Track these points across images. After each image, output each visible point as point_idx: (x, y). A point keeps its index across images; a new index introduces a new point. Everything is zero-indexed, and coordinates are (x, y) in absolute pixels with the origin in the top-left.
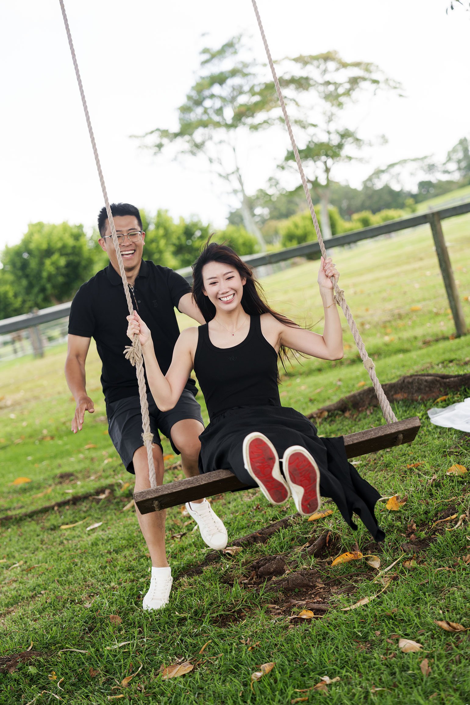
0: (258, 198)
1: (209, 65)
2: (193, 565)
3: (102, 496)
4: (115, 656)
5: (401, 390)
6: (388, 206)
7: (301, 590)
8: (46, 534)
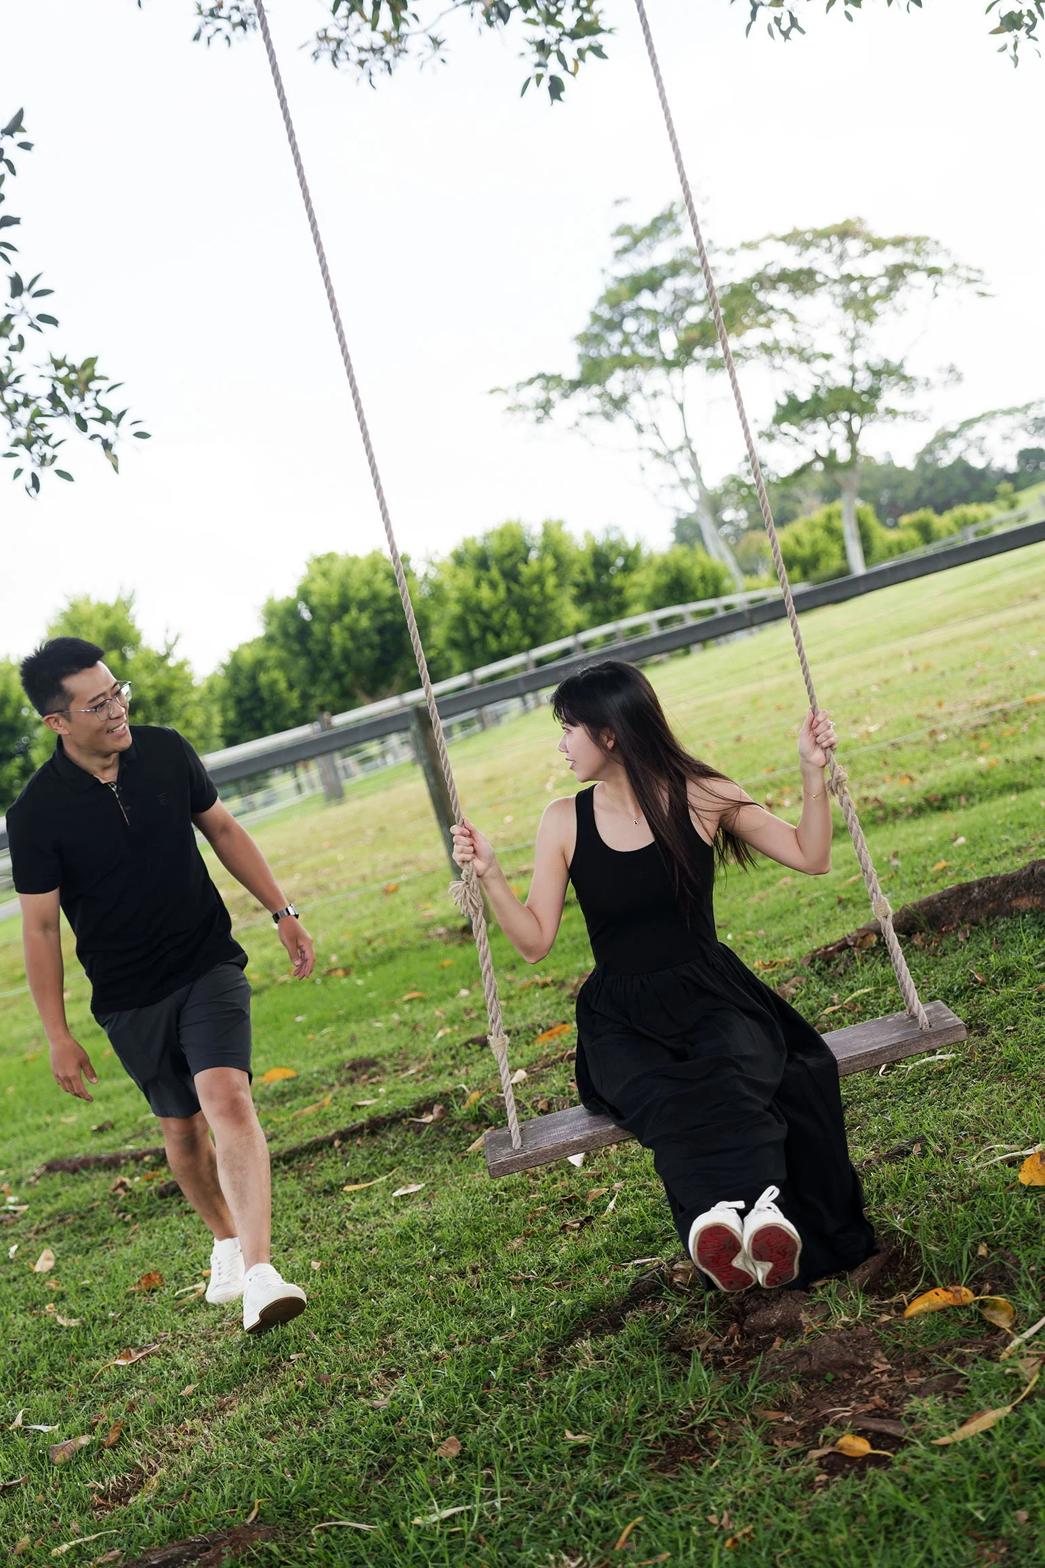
0: (727, 491)
1: (630, 257)
2: (603, 1307)
3: (428, 1119)
4: (432, 1544)
5: (1028, 889)
6: (965, 499)
7: (840, 1375)
8: (313, 1204)
